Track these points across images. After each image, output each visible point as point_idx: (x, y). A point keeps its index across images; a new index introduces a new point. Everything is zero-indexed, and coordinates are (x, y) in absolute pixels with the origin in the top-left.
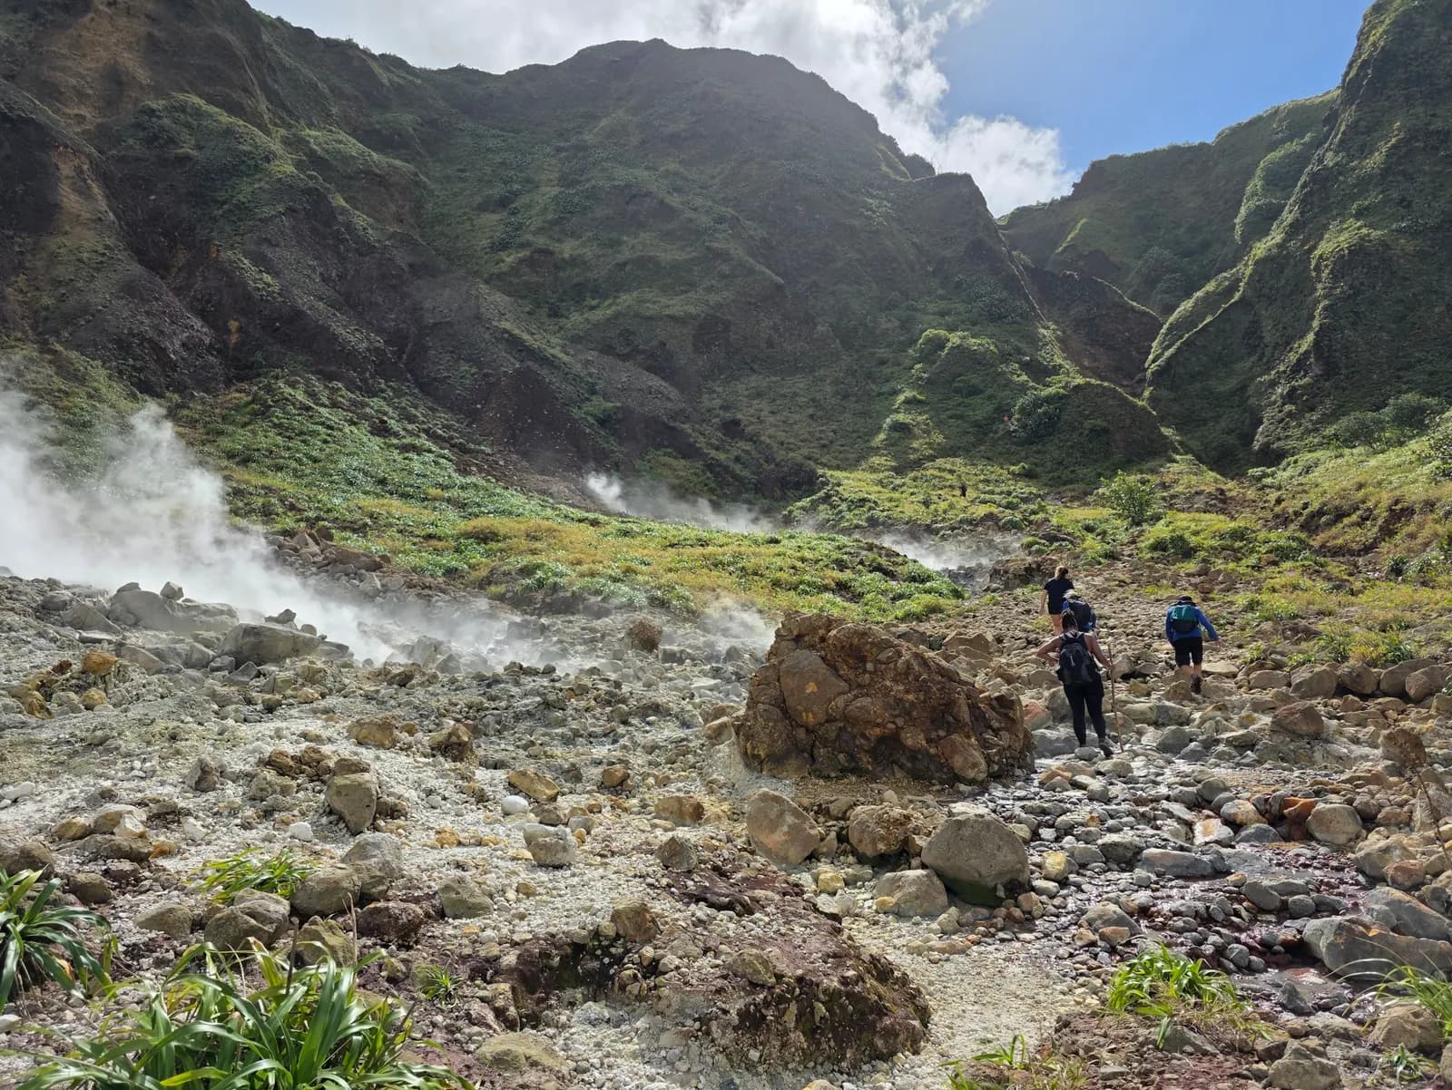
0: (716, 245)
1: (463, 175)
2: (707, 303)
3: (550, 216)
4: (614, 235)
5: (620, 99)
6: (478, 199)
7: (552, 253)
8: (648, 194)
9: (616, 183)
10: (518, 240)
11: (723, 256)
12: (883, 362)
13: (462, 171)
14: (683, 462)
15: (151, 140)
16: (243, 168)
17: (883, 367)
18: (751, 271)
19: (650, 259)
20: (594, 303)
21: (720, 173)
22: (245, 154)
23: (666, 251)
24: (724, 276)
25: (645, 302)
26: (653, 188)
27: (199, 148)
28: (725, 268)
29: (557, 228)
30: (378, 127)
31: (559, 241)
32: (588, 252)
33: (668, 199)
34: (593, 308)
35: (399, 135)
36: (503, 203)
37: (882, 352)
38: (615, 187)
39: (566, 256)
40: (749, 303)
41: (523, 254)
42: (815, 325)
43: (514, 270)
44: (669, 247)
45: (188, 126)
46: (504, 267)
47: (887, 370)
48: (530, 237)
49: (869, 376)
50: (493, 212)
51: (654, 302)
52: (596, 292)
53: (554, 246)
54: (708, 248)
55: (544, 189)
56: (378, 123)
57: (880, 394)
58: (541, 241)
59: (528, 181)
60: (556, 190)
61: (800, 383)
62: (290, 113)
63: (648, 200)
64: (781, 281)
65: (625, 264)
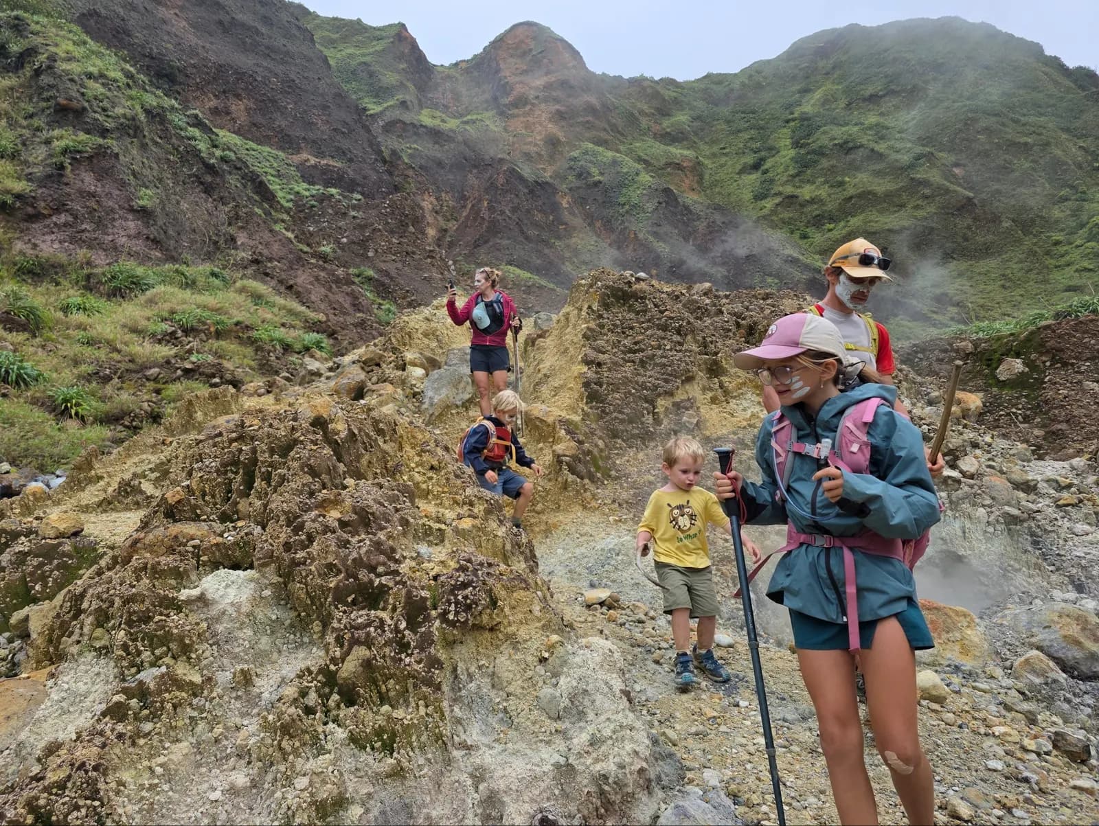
0: (919, 176)
1: (724, 151)
2: (915, 217)
3: (792, 172)
4: (839, 179)
5: (827, 74)
6: (738, 167)
7: (797, 197)
8: (861, 146)
9: (836, 142)
10: (773, 192)
11: (925, 183)
12: (1057, 243)
13: (724, 148)
14: (915, 323)
15: (579, 176)
16: (627, 182)
17: (1058, 247)
18: (947, 191)
19: (870, 192)
20: (832, 226)
21: (913, 119)
22: (626, 173)
23: (879, 184)
24: (927, 197)
25: (870, 222)
26: (864, 141)
27: (602, 174)
28: (927, 191)
29: (797, 179)
30: (668, 130)
31: (800, 187)
32: (823, 192)
33: (877, 148)
34: (830, 230)
35: (682, 133)
36: (756, 167)
37: (1057, 236)
38: (836, 145)
39: (807, 198)
40: (948, 214)
41: (778, 200)
42: (1001, 222)
43: (774, 212)
44: (881, 181)
45: (591, 162)
46: (766, 211)
47: (1062, 249)
48: (781, 189)
49: (1048, 253)
50: (750, 174)
51: (877, 222)
52: (832, 219)
53: (797, 192)
54: (912, 179)
55: (783, 153)
56: (668, 127)
57: (1056, 267)
58: (789, 190)
59: (771, 149)
60: (792, 153)
61: (992, 263)
62: (622, 135)
63: (862, 149)
64: (971, 195)
65: (851, 198)
